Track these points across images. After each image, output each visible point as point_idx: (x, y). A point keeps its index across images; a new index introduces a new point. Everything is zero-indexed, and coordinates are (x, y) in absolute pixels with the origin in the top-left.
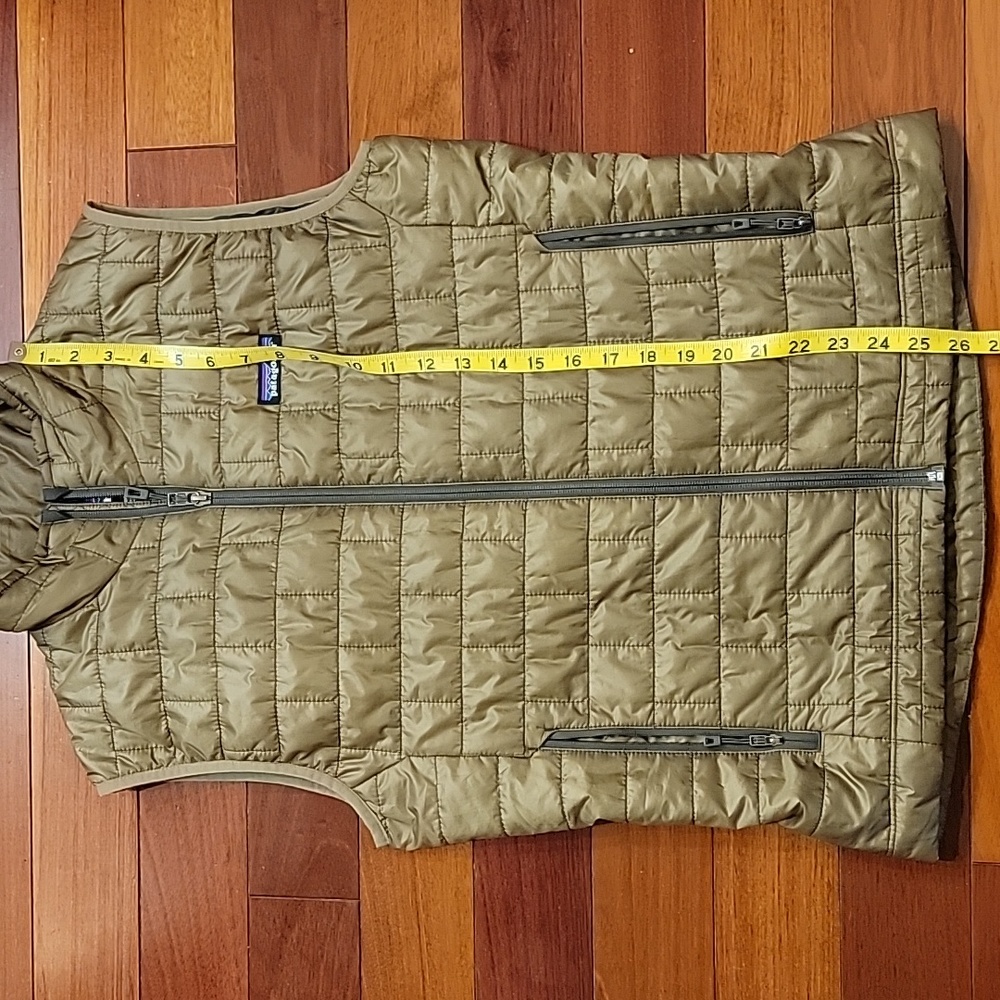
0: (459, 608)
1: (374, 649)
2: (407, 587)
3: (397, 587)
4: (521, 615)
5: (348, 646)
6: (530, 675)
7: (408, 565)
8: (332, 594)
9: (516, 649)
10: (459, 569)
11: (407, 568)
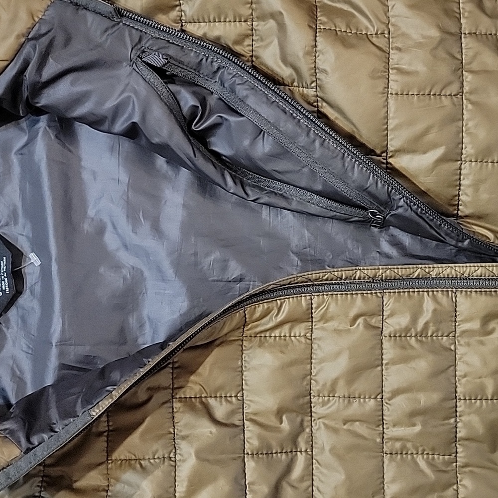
0: (381, 413)
1: (284, 455)
2: (318, 388)
3: (308, 387)
4: (452, 420)
5: (254, 454)
6: (464, 486)
7: (320, 363)
8: (236, 396)
9: (446, 457)
10: (379, 368)
11: (318, 367)
